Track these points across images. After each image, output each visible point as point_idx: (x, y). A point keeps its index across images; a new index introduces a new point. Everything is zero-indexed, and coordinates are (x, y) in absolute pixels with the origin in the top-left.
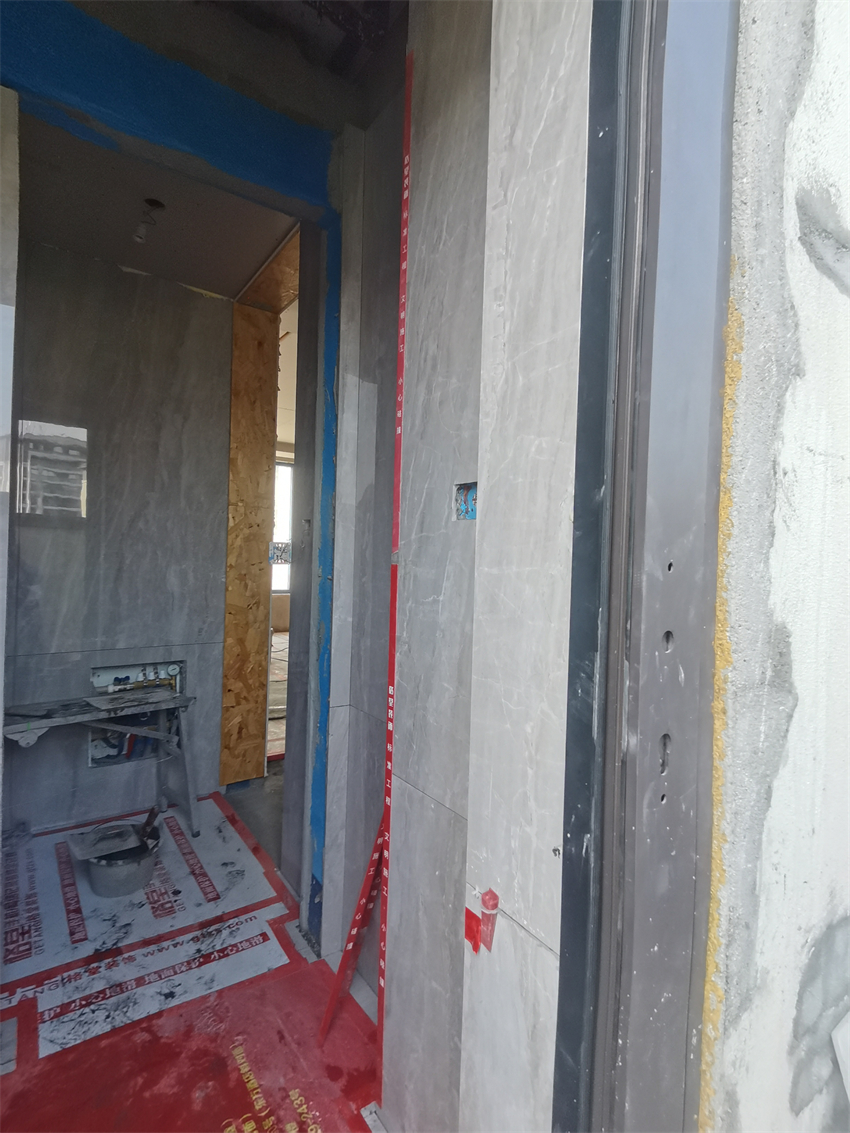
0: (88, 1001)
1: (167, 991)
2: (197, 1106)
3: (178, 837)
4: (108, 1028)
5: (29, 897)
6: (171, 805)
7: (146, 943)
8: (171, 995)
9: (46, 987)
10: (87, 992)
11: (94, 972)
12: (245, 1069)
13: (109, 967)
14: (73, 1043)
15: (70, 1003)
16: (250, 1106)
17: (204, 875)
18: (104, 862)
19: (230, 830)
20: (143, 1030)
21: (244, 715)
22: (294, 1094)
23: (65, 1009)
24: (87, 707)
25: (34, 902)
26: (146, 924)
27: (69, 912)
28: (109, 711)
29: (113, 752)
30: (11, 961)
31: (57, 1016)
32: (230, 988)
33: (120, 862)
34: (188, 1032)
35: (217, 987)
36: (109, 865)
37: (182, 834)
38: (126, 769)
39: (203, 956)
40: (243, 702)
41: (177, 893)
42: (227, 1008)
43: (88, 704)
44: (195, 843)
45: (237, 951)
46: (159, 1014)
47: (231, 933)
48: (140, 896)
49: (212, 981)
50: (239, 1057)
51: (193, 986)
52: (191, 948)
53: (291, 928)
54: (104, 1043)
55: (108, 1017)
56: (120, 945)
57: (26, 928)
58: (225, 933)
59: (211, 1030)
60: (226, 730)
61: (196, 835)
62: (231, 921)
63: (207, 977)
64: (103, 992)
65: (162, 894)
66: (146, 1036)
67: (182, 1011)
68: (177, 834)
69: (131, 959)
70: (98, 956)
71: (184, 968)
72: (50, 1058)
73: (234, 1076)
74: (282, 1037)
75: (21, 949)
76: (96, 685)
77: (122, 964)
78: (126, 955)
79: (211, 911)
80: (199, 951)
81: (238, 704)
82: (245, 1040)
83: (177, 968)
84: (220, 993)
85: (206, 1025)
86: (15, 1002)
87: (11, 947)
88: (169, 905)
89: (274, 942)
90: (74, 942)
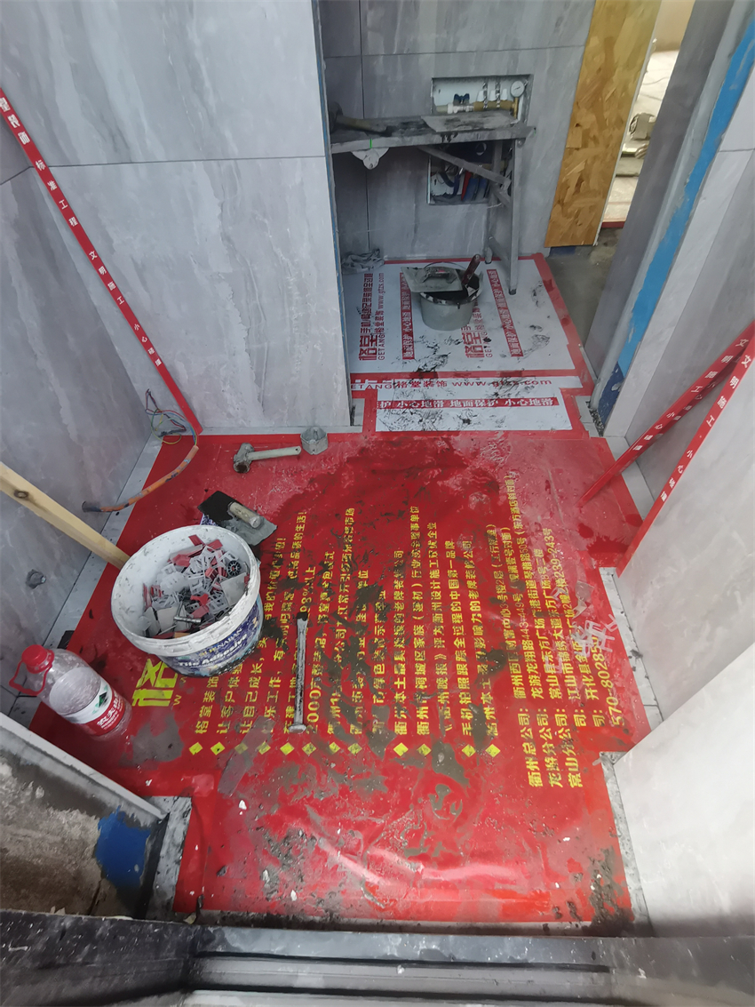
0: (409, 405)
1: (465, 418)
2: (472, 506)
3: (496, 291)
4: (420, 429)
5: (378, 313)
6: (495, 258)
7: (457, 375)
8: (467, 421)
9: (384, 385)
10: (409, 399)
11: (416, 385)
12: (512, 497)
13: (427, 385)
14: (397, 430)
15: (397, 402)
16: (510, 524)
17: (513, 331)
18: (431, 298)
19: (544, 295)
20: (443, 439)
21: (589, 162)
22: (547, 532)
23: (393, 405)
24: (423, 128)
25: (381, 318)
26: (458, 360)
27: (403, 333)
28: (442, 135)
29: (450, 191)
30: (364, 358)
31: (388, 407)
32: (516, 432)
33: (444, 302)
34: (476, 453)
35: (504, 428)
36: (435, 302)
37: (500, 288)
38: (459, 211)
39: (498, 399)
40: (591, 144)
41: (487, 340)
42: (509, 447)
43: (425, 125)
44: (510, 299)
45: (528, 405)
46: (456, 433)
47: (526, 388)
48: (457, 334)
49: (502, 422)
50: (510, 488)
51: (487, 420)
52: (492, 390)
53: (581, 402)
54: (416, 438)
55: (421, 421)
56: (436, 370)
57: (374, 337)
58: (521, 386)
59: (493, 459)
60: (564, 180)
61: (512, 292)
62: (528, 379)
63: (499, 418)
64: (420, 402)
65: (475, 338)
66: (444, 444)
67: (473, 437)
68: (496, 286)
69: (443, 384)
70: (420, 374)
71: (482, 404)
72: (383, 433)
73: (503, 498)
74: (548, 487)
75: (370, 352)
76: (436, 103)
77: (436, 385)
78: (440, 380)
79: (513, 364)
80: (496, 394)
81: (585, 145)
82: (517, 477)
83: (476, 402)
84: (506, 433)
85: (489, 454)
86: (364, 389)
87: (364, 348)
88: (479, 349)
89: (562, 408)
90: (404, 358)
